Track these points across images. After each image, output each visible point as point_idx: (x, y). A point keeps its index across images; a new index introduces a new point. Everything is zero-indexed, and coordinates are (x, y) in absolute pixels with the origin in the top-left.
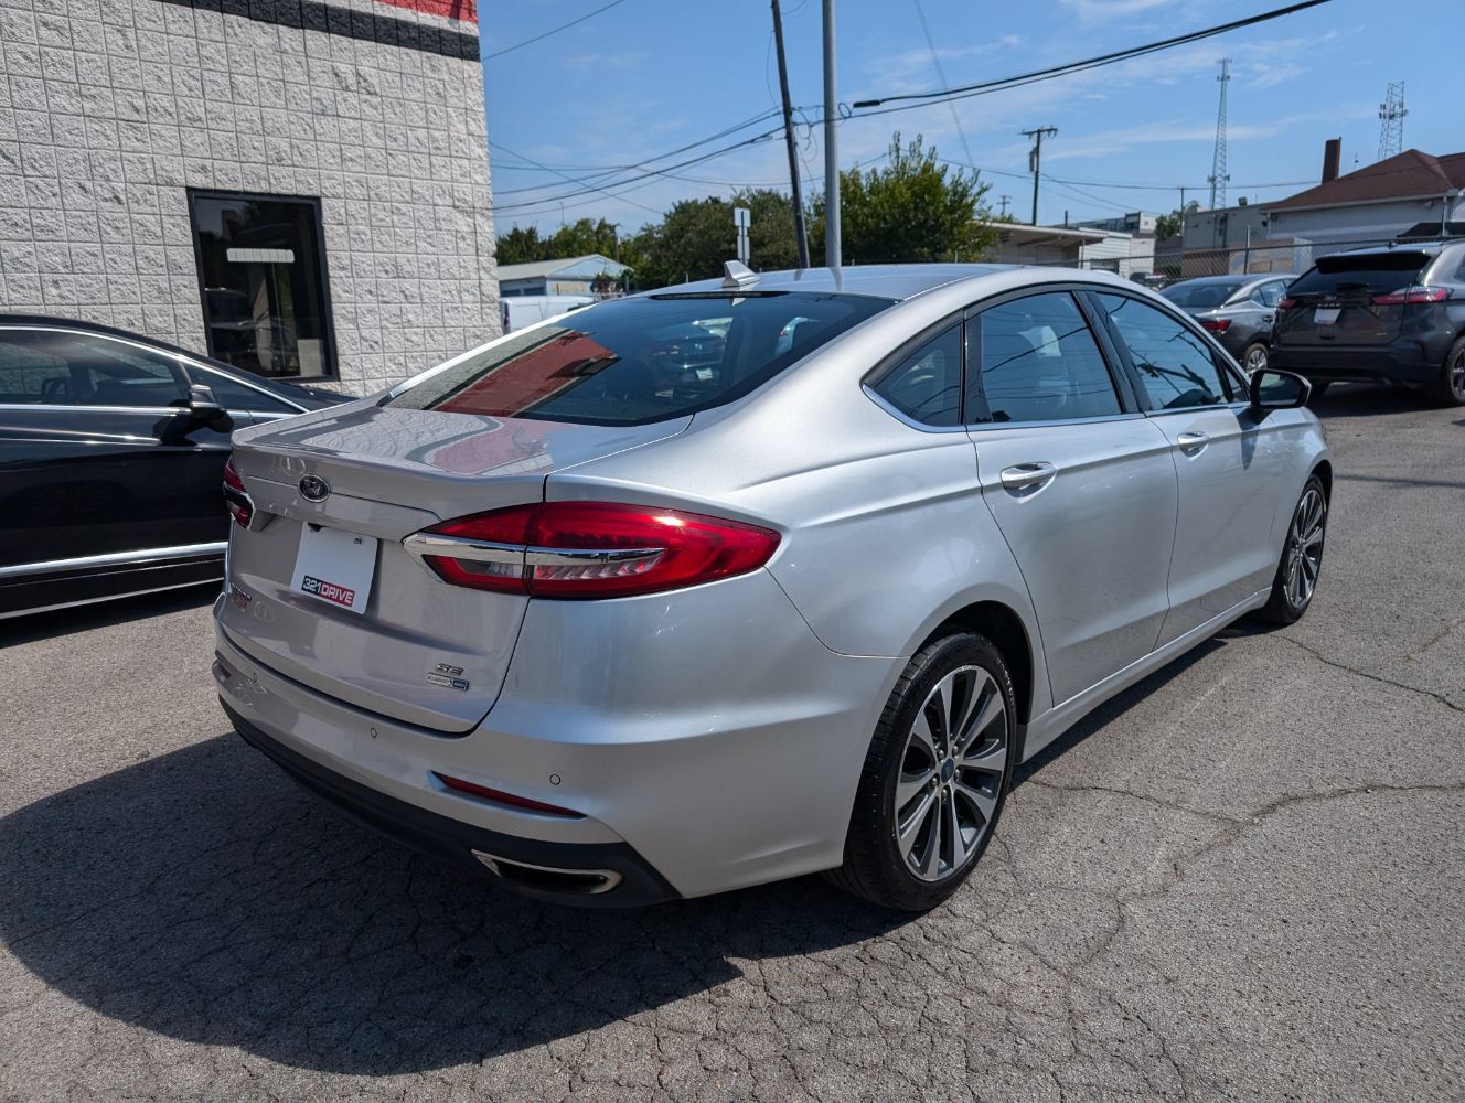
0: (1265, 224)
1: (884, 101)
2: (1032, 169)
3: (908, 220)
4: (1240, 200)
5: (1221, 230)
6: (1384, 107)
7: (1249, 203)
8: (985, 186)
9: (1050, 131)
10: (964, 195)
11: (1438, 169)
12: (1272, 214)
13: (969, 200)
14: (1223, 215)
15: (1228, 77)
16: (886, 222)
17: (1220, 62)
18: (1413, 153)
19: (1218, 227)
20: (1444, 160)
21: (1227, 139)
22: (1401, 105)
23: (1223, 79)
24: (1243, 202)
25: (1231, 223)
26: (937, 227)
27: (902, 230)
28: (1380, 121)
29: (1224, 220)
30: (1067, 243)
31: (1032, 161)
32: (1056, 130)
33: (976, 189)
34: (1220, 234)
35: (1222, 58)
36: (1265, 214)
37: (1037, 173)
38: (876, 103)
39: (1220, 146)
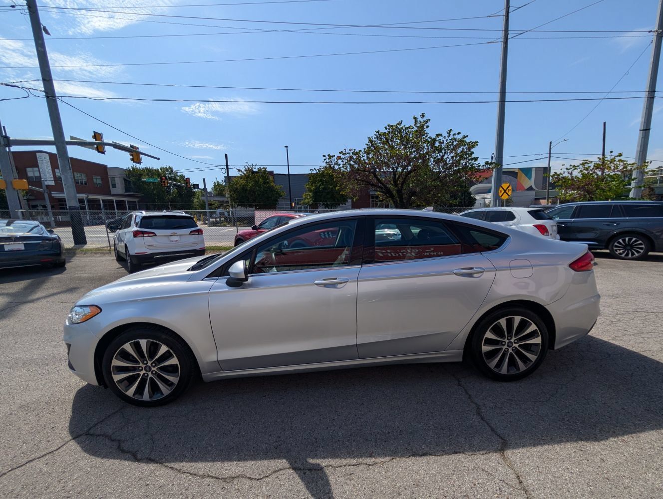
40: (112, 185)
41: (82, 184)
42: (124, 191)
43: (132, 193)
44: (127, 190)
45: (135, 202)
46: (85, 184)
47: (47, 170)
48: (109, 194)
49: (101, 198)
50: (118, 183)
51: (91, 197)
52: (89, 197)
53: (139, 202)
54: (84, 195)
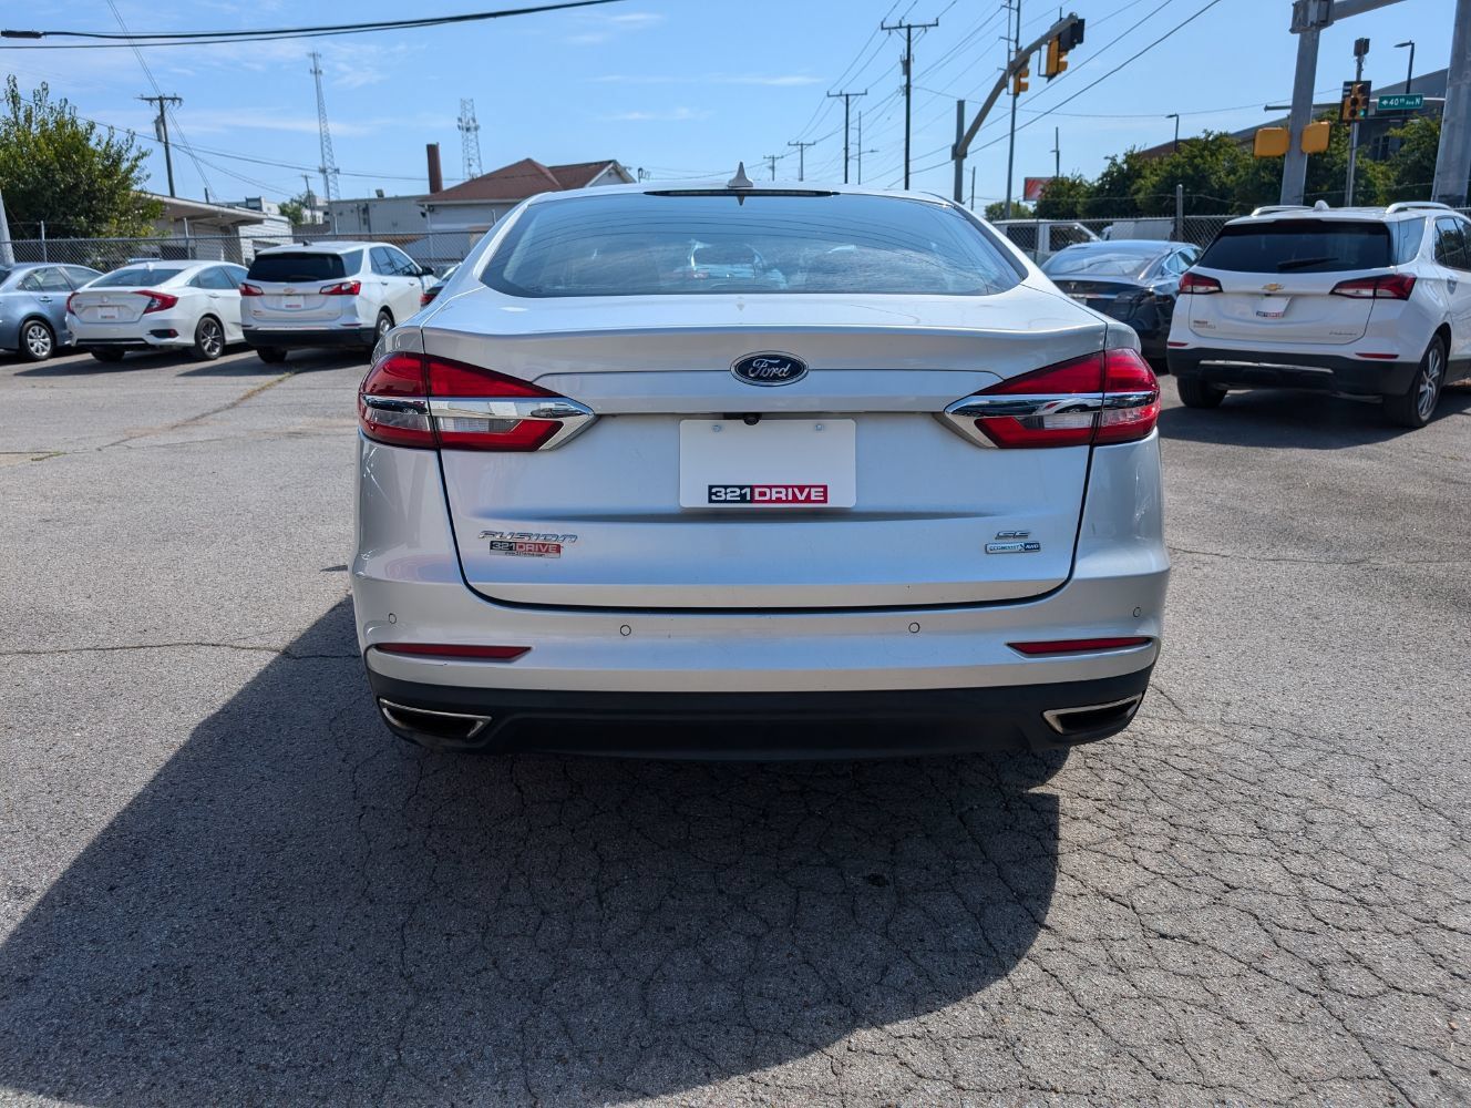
0: (424, 215)
1: (45, 34)
2: (160, 140)
3: (55, 183)
4: (377, 191)
5: (364, 220)
6: (460, 120)
7: (386, 195)
8: (143, 150)
9: (173, 99)
10: (117, 161)
11: (550, 175)
12: (429, 206)
13: (125, 166)
14: (364, 206)
15: (320, 72)
16: (25, 183)
17: (309, 55)
18: (529, 161)
19: (361, 215)
20: (552, 169)
21: (331, 132)
22: (474, 121)
23: (316, 72)
24: (380, 194)
25: (373, 213)
26: (90, 195)
27: (49, 193)
28: (460, 132)
29: (366, 210)
30: (227, 222)
31: (158, 130)
32: (180, 99)
33: (134, 153)
34: (365, 223)
35: (311, 51)
36: (423, 206)
37: (166, 143)
38: (36, 35)
39: (325, 139)
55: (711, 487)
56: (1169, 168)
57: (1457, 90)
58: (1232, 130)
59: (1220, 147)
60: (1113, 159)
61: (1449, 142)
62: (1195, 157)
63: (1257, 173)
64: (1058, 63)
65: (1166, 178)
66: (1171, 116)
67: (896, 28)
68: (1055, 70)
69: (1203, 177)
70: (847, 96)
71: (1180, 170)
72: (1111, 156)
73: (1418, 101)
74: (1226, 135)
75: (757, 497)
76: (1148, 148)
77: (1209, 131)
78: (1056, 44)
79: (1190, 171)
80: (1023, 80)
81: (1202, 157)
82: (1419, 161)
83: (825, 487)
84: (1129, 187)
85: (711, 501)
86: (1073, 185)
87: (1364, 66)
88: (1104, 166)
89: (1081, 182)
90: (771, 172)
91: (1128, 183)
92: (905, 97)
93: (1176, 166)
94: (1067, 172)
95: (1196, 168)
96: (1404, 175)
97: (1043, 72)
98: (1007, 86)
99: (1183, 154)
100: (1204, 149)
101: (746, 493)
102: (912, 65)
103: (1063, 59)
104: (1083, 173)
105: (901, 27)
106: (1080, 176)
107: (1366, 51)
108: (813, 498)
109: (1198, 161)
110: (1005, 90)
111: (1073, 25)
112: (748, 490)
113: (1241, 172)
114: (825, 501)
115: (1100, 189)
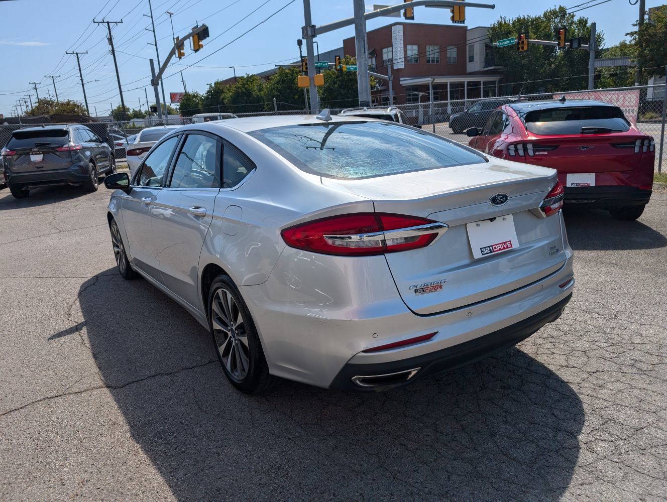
40: (469, 58)
41: (433, 61)
42: (483, 64)
43: (493, 68)
44: (487, 65)
45: (494, 82)
46: (437, 61)
47: (399, 49)
48: (464, 73)
49: (448, 80)
50: (476, 54)
51: (439, 80)
52: (435, 81)
53: (500, 82)
54: (430, 79)
55: (481, 249)
56: (235, 89)
57: (360, 63)
58: (256, 73)
59: (253, 80)
60: (210, 85)
61: (361, 82)
62: (245, 84)
63: (271, 91)
64: (199, 45)
65: (235, 93)
66: (231, 67)
67: (101, 22)
68: (197, 48)
69: (250, 93)
70: (77, 54)
71: (240, 90)
72: (209, 83)
73: (326, 64)
74: (255, 75)
75: (494, 250)
76: (224, 80)
77: (248, 73)
78: (196, 37)
79: (244, 90)
80: (182, 51)
81: (248, 84)
82: (329, 87)
83: (510, 241)
84: (219, 97)
85: (483, 254)
86: (194, 96)
87: (302, 50)
88: (207, 88)
89: (197, 94)
90: (35, 90)
91: (219, 95)
92: (112, 56)
93: (238, 88)
94: (190, 91)
95: (246, 89)
96: (325, 92)
97: (193, 48)
98: (175, 54)
99: (240, 83)
100: (248, 81)
101: (491, 248)
102: (113, 41)
103: (201, 43)
104: (197, 91)
105: (104, 22)
106: (196, 92)
107: (302, 44)
108: (509, 246)
109: (246, 86)
110: (174, 56)
111: (204, 29)
112: (491, 247)
113: (265, 90)
114: (512, 247)
115: (207, 98)
